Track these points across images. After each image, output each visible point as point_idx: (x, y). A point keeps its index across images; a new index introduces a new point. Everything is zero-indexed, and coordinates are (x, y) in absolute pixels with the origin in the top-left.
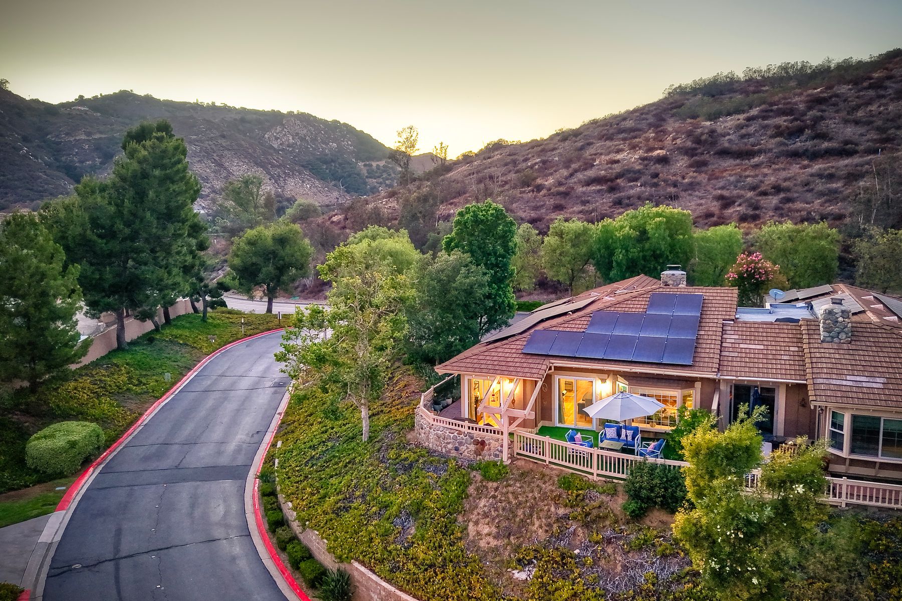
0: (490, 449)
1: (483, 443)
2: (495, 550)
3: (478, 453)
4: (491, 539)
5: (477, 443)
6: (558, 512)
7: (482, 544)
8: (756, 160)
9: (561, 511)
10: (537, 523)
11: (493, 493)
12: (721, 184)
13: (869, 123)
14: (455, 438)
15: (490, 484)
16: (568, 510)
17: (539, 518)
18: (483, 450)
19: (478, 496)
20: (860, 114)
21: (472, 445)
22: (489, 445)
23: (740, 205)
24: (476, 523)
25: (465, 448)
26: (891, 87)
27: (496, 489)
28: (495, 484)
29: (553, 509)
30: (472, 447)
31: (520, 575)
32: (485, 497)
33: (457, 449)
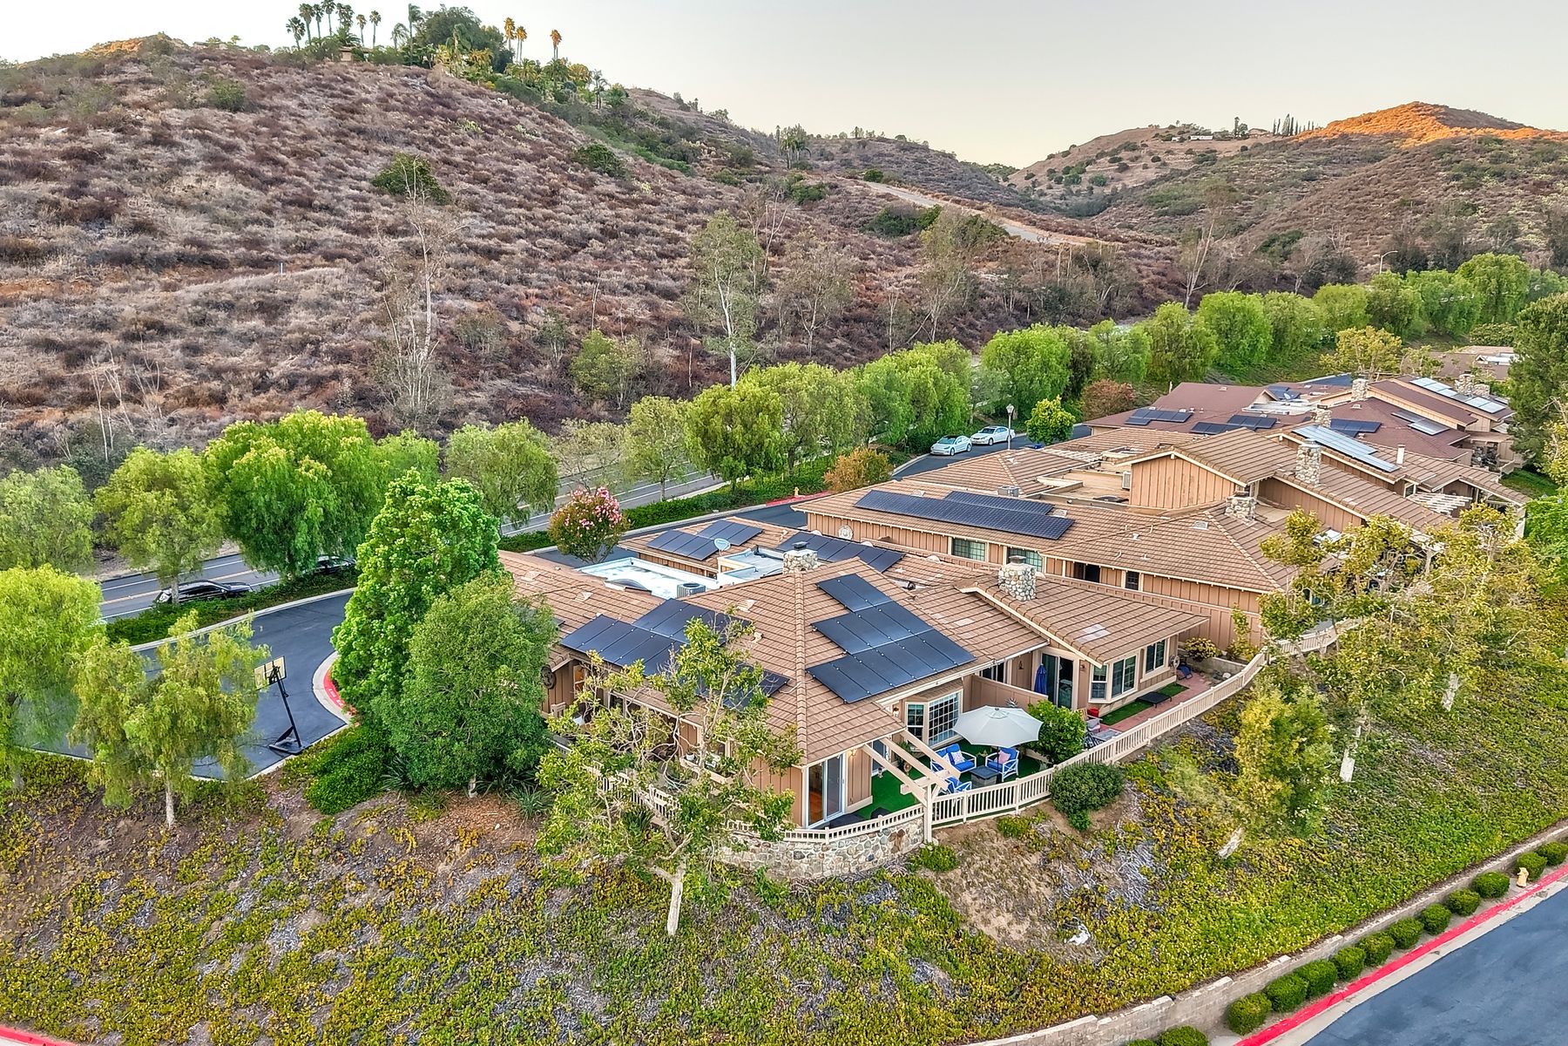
0: (909, 837)
1: (902, 834)
2: (1031, 934)
3: (896, 849)
4: (1018, 927)
5: (894, 837)
6: (1033, 862)
7: (1015, 936)
8: (52, 267)
9: (1035, 859)
10: (1033, 884)
11: (965, 882)
12: (27, 316)
13: (203, 210)
14: (868, 845)
15: (951, 875)
16: (1038, 855)
17: (1028, 878)
18: (900, 843)
19: (954, 895)
20: (176, 190)
21: (889, 843)
22: (907, 832)
23: (106, 360)
24: (986, 922)
25: (880, 851)
26: (189, 147)
27: (964, 875)
28: (959, 871)
29: (1026, 862)
30: (889, 846)
31: (1082, 938)
32: (962, 890)
33: (871, 858)
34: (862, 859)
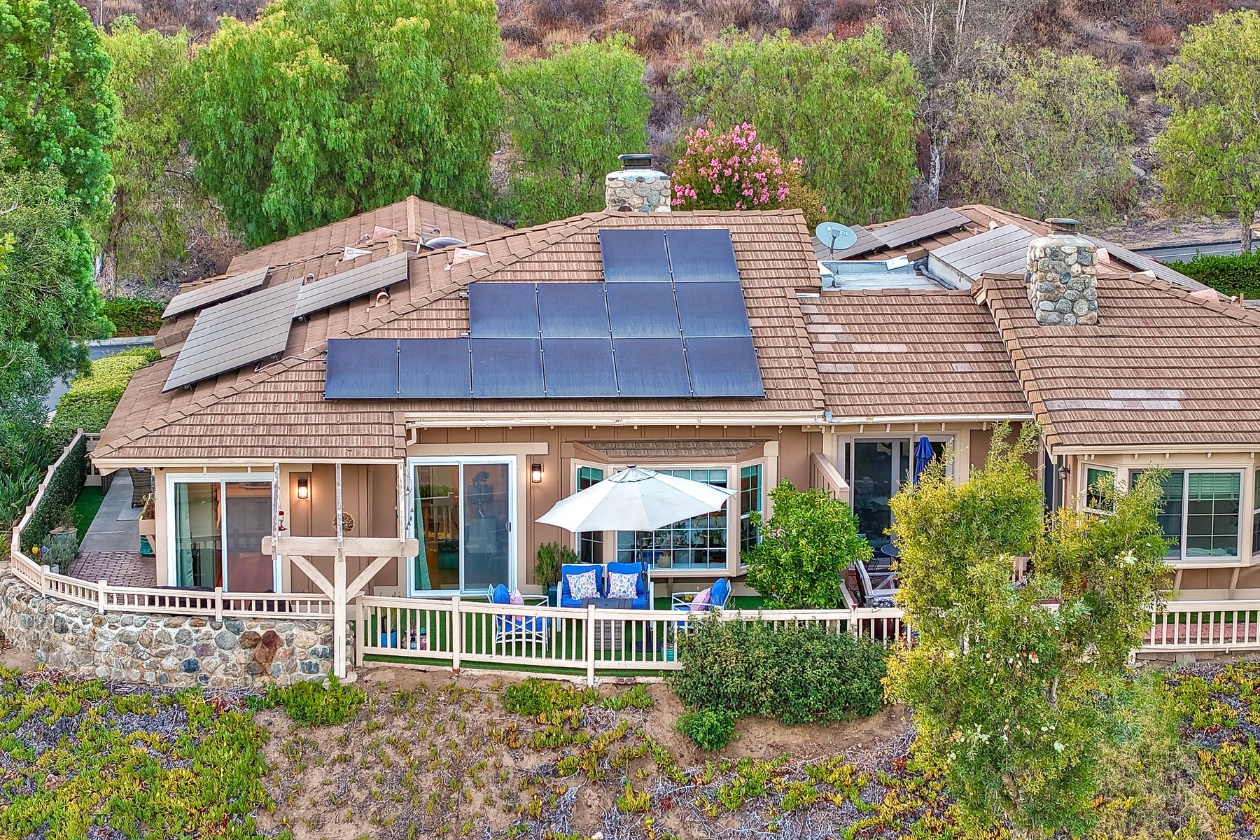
0: (292, 653)
1: (270, 641)
3: (255, 668)
5: (251, 641)
6: (523, 765)
9: (532, 762)
10: (478, 797)
11: (336, 753)
14: (183, 639)
15: (321, 735)
16: (547, 758)
17: (478, 786)
18: (269, 659)
19: (297, 766)
21: (238, 650)
22: (289, 641)
24: (315, 824)
25: (215, 660)
27: (344, 742)
28: (338, 731)
29: (508, 760)
30: (240, 656)
32: (317, 764)
33: (191, 667)
34: (169, 662)
